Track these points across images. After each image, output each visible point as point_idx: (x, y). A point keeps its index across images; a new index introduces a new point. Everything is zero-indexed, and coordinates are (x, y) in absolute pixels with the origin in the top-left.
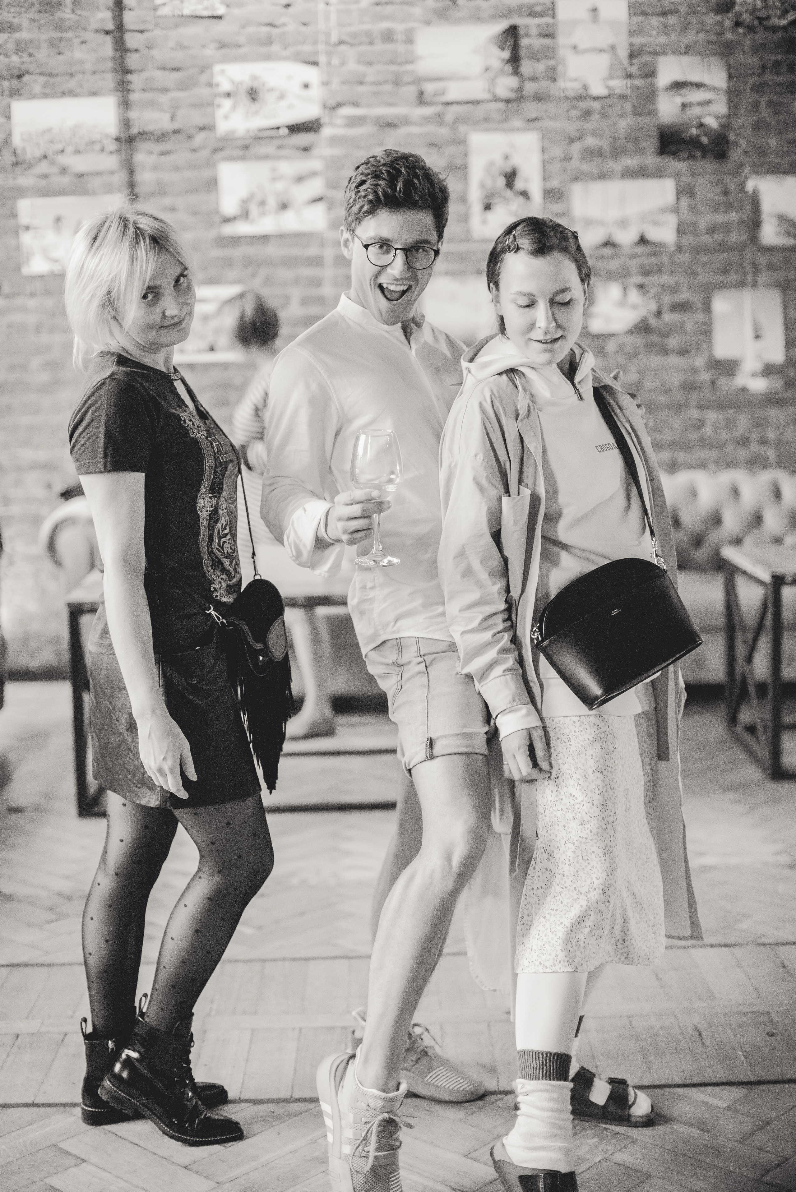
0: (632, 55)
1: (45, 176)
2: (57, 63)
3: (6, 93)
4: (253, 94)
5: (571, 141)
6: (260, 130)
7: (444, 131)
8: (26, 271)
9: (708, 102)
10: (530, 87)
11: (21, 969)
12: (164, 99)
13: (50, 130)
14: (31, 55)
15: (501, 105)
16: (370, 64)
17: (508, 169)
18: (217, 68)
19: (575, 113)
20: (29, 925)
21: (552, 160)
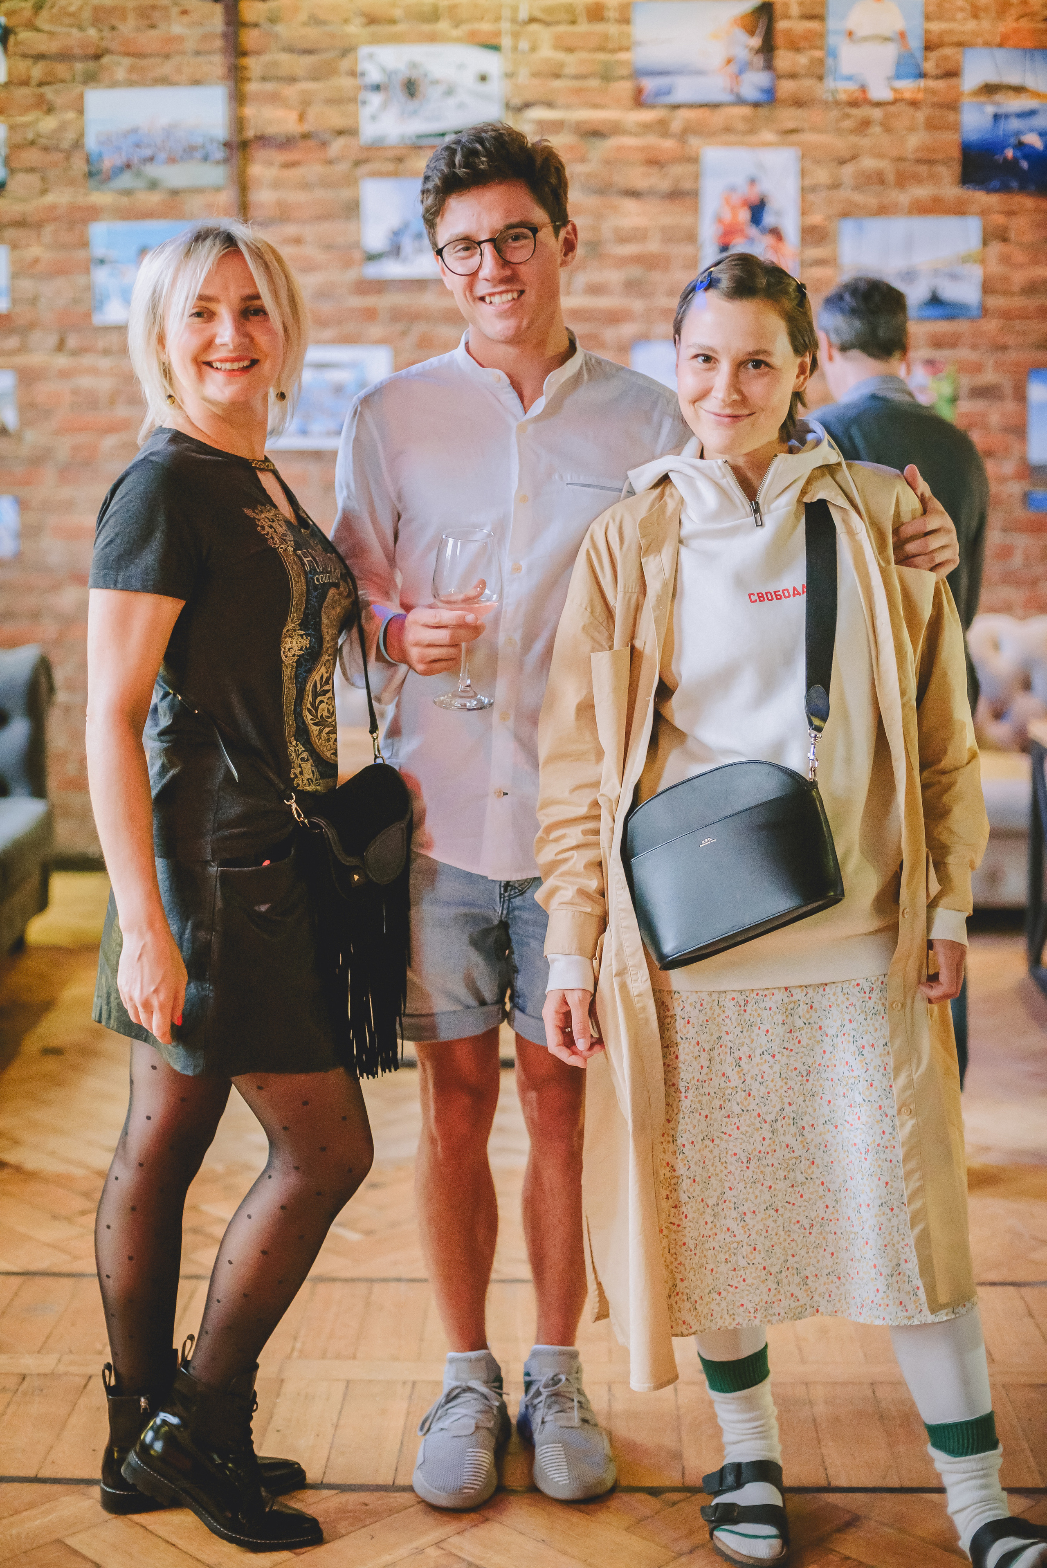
0: (928, 47)
1: (128, 192)
2: (149, 39)
3: (79, 78)
4: (411, 88)
5: (842, 162)
6: (419, 137)
7: (668, 144)
8: (98, 319)
9: (1031, 113)
10: (786, 87)
11: (39, 1280)
12: (290, 91)
13: (135, 131)
14: (113, 28)
15: (746, 111)
16: (570, 50)
17: (754, 198)
18: (364, 51)
19: (847, 124)
20: (55, 1217)
21: (814, 189)
